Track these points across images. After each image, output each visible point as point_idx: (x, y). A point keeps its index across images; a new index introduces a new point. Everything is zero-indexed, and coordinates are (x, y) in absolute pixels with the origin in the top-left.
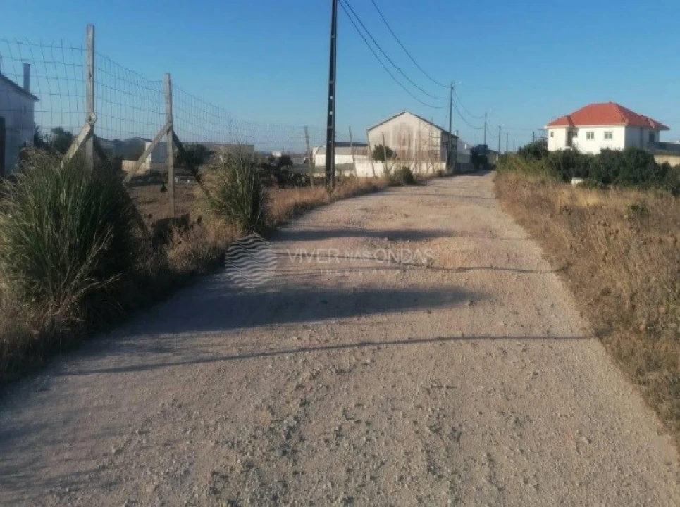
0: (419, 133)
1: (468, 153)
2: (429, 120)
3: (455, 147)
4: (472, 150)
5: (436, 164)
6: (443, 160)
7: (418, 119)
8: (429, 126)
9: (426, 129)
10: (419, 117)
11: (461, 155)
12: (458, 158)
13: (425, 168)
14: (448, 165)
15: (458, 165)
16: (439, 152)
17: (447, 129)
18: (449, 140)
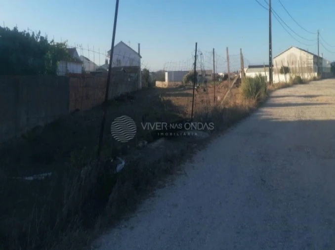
0: (301, 58)
1: (329, 66)
2: (306, 50)
3: (321, 64)
4: (331, 64)
5: (312, 74)
6: (315, 71)
7: (299, 50)
8: (306, 53)
9: (304, 55)
10: (300, 49)
11: (325, 68)
12: (323, 70)
13: (307, 76)
14: (318, 74)
15: (324, 74)
16: (312, 68)
17: (317, 54)
18: (318, 60)
